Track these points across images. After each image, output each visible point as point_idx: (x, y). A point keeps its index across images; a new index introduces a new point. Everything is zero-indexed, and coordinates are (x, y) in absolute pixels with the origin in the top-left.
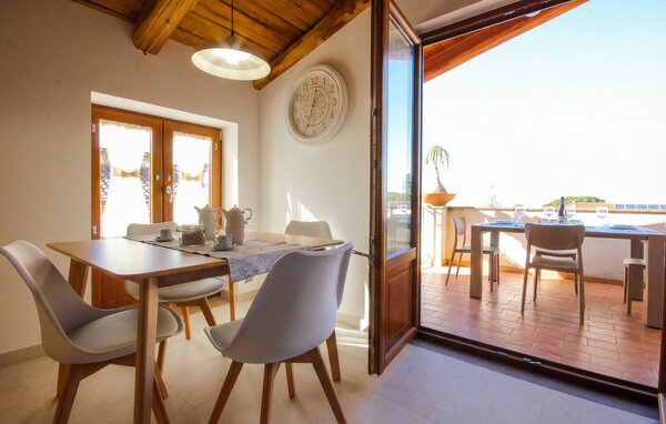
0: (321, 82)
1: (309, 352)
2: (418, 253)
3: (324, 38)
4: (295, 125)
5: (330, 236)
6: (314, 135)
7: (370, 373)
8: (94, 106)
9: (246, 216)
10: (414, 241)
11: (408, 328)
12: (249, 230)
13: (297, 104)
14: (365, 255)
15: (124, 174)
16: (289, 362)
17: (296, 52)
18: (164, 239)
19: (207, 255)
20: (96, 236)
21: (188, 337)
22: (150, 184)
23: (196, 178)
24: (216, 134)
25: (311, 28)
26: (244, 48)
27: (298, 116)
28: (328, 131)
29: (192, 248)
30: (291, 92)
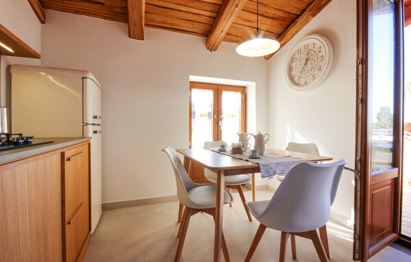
0: (311, 47)
1: (309, 232)
2: (400, 172)
3: (314, 15)
4: (292, 79)
5: (318, 154)
6: (306, 83)
7: (354, 259)
8: (191, 82)
9: (265, 139)
10: (396, 162)
11: (389, 233)
12: (267, 147)
13: (293, 65)
14: (351, 170)
15: (201, 115)
16: (293, 234)
17: (292, 30)
18: (222, 150)
19: (247, 161)
20: (190, 147)
21: (231, 206)
22: (212, 119)
23: (233, 116)
24: (243, 90)
25: (303, 11)
26: (265, 36)
27: (294, 72)
28: (316, 80)
29: (238, 156)
30: (290, 57)
